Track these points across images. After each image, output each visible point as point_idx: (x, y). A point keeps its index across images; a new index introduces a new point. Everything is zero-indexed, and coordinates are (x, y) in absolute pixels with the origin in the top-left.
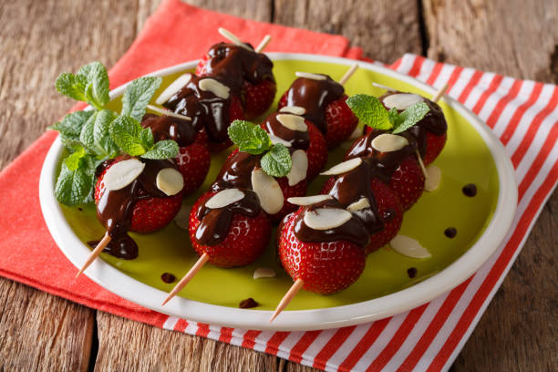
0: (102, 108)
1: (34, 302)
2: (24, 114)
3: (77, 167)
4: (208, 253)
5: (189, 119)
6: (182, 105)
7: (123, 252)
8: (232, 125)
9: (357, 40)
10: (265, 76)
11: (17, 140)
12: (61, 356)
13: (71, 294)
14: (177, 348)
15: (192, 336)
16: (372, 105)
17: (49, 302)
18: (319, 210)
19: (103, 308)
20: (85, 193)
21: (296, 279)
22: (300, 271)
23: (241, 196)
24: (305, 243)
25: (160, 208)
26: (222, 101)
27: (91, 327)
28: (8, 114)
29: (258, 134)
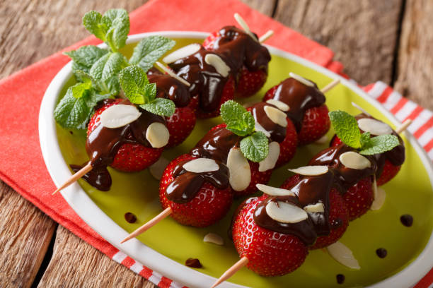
0: (116, 51)
1: (7, 200)
2: (44, 30)
3: (81, 96)
4: (173, 209)
5: (188, 84)
6: (185, 70)
7: (98, 183)
8: (226, 103)
9: (339, 55)
10: (262, 67)
11: (31, 51)
12: (17, 256)
13: (42, 203)
14: (120, 281)
15: (135, 274)
16: (350, 123)
17: (20, 203)
18: (282, 204)
19: (65, 224)
20: (80, 120)
21: (242, 257)
22: (249, 251)
23: (215, 168)
24: (260, 227)
25: (142, 155)
26: (221, 78)
27: (50, 237)
28: (30, 26)
29: (246, 119)
